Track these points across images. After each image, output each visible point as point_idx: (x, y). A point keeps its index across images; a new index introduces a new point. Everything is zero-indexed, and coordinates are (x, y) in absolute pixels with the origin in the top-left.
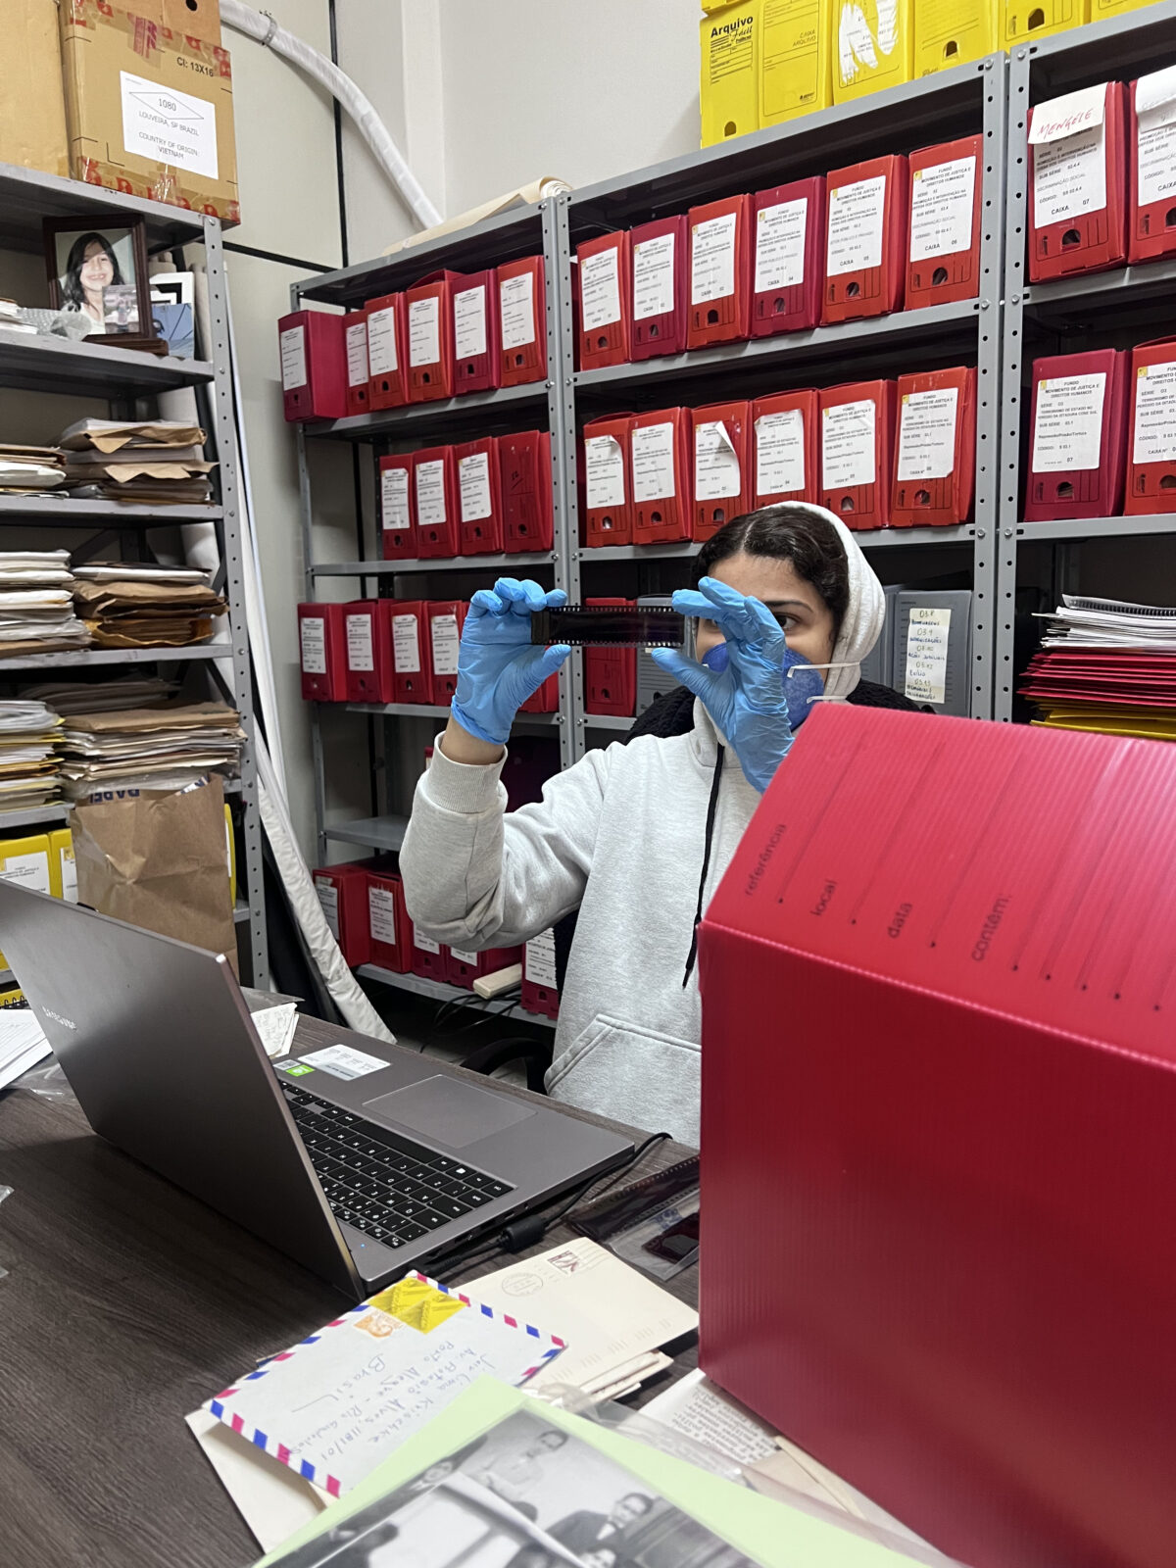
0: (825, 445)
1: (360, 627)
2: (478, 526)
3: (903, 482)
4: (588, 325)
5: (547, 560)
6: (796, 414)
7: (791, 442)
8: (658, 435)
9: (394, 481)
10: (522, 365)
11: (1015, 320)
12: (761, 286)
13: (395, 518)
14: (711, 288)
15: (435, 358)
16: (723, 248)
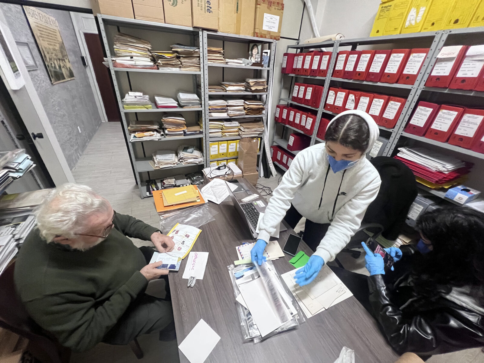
0: (372, 105)
1: (285, 111)
2: (308, 100)
3: (384, 118)
4: (336, 69)
5: (317, 110)
6: (368, 98)
7: (366, 103)
8: (342, 94)
9: (296, 88)
10: (323, 73)
11: (419, 92)
12: (371, 71)
13: (295, 95)
14: (361, 68)
15: (308, 68)
16: (366, 61)
